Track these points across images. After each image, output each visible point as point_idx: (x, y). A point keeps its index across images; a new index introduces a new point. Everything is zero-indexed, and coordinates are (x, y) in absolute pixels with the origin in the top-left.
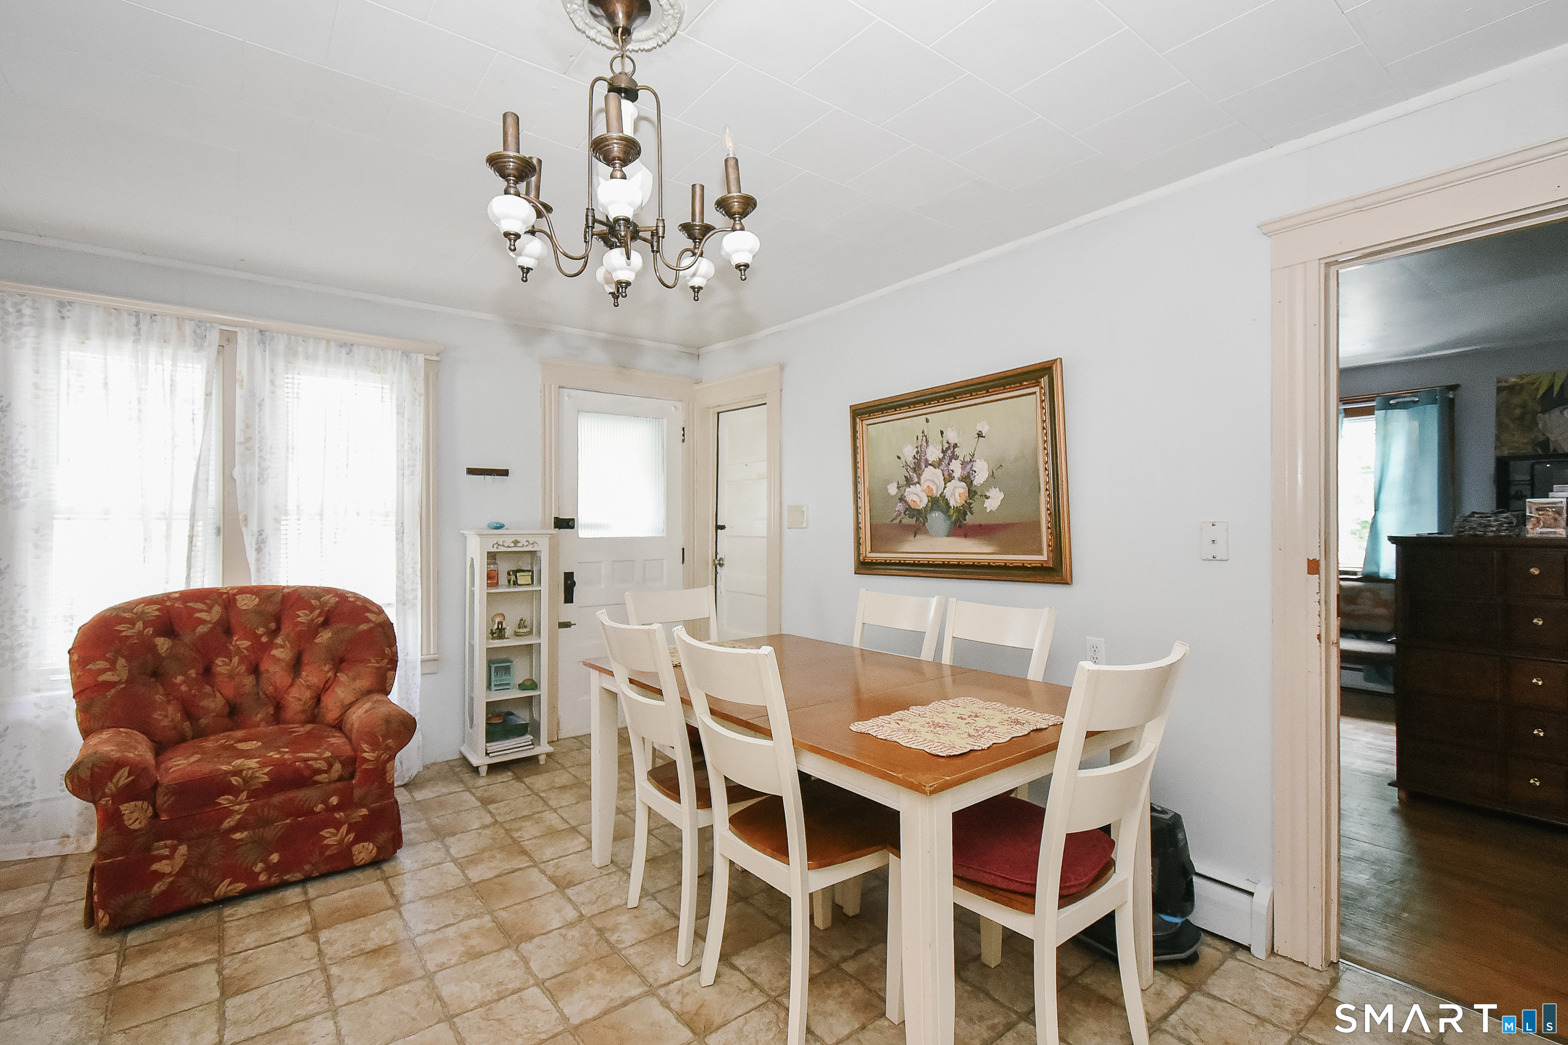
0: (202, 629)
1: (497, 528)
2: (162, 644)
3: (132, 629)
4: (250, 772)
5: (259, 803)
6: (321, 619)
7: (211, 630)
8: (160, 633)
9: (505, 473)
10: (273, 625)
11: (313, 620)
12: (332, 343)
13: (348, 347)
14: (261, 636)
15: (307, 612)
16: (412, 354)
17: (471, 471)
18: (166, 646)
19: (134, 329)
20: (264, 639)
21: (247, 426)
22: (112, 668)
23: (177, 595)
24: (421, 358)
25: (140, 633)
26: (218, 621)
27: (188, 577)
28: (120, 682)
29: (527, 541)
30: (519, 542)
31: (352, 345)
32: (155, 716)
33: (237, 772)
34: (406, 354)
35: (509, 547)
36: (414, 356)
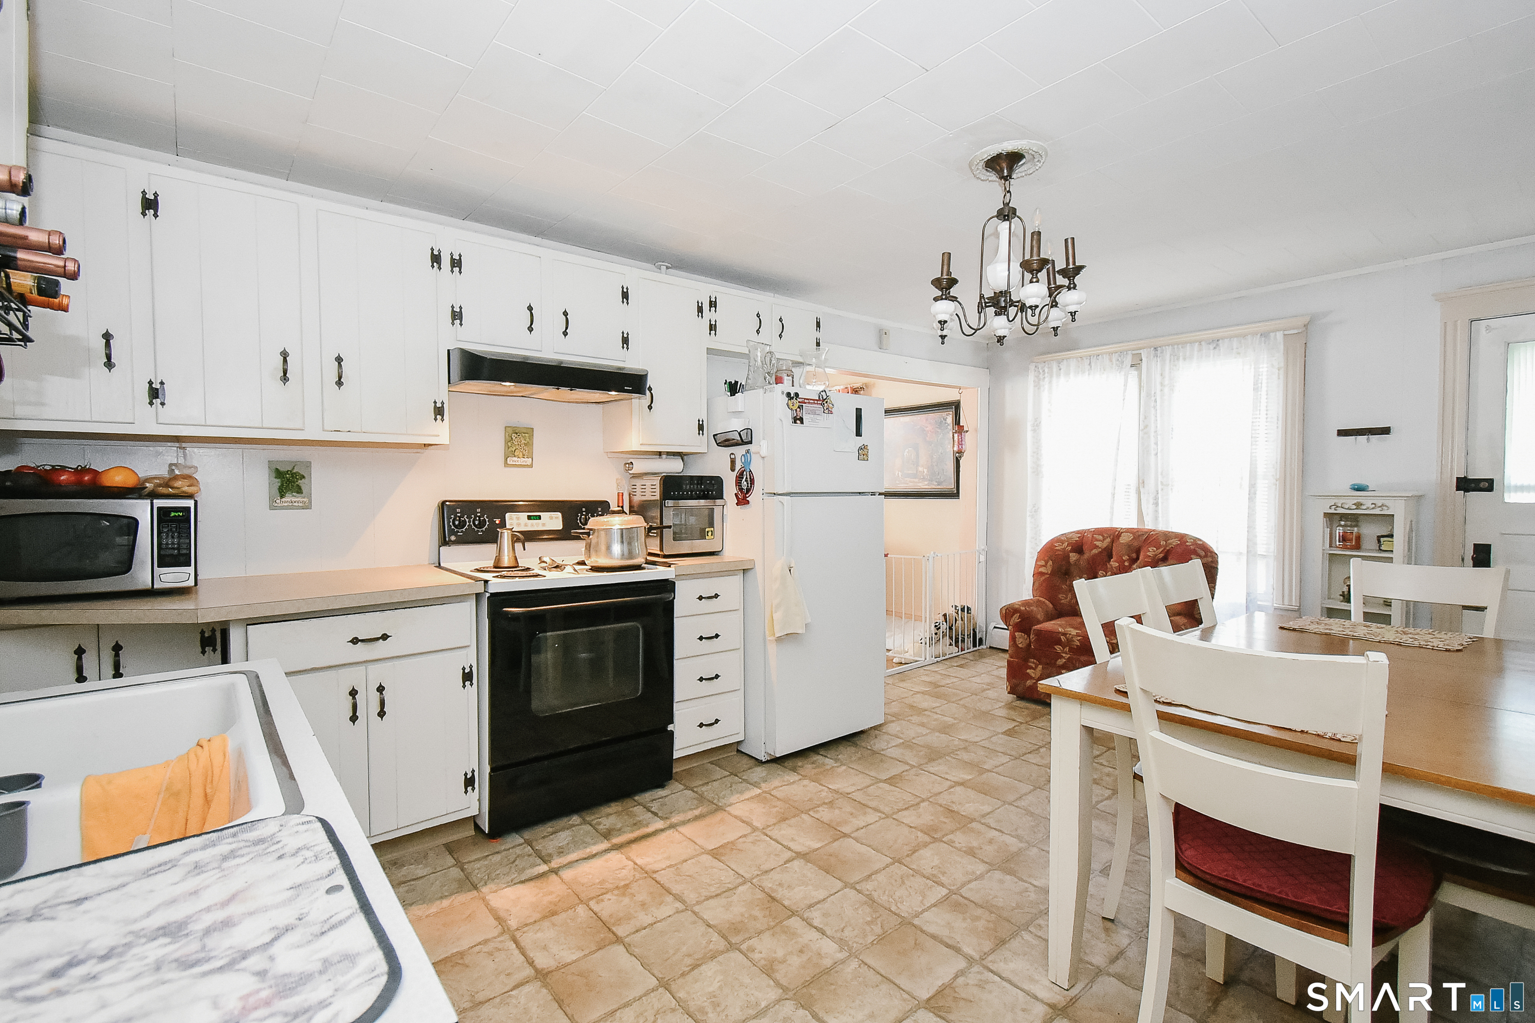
0: (1095, 551)
1: (1358, 490)
2: (1073, 557)
3: (1061, 546)
4: (1071, 636)
5: (1074, 657)
6: (1162, 555)
7: (1100, 552)
8: (1073, 551)
9: (1386, 431)
10: (1134, 555)
11: (1156, 555)
12: (1203, 343)
13: (1215, 342)
14: (1125, 561)
15: (1155, 549)
16: (1271, 334)
17: (1342, 433)
18: (1074, 559)
19: (1089, 367)
20: (1126, 564)
21: (1145, 418)
22: (1045, 566)
23: (1093, 530)
24: (1280, 335)
25: (1064, 549)
26: (1106, 548)
27: (1111, 520)
28: (1047, 574)
29: (1373, 504)
30: (1361, 504)
31: (1218, 341)
32: (1060, 596)
33: (1064, 634)
34: (1265, 335)
35: (1348, 509)
36: (1272, 335)
